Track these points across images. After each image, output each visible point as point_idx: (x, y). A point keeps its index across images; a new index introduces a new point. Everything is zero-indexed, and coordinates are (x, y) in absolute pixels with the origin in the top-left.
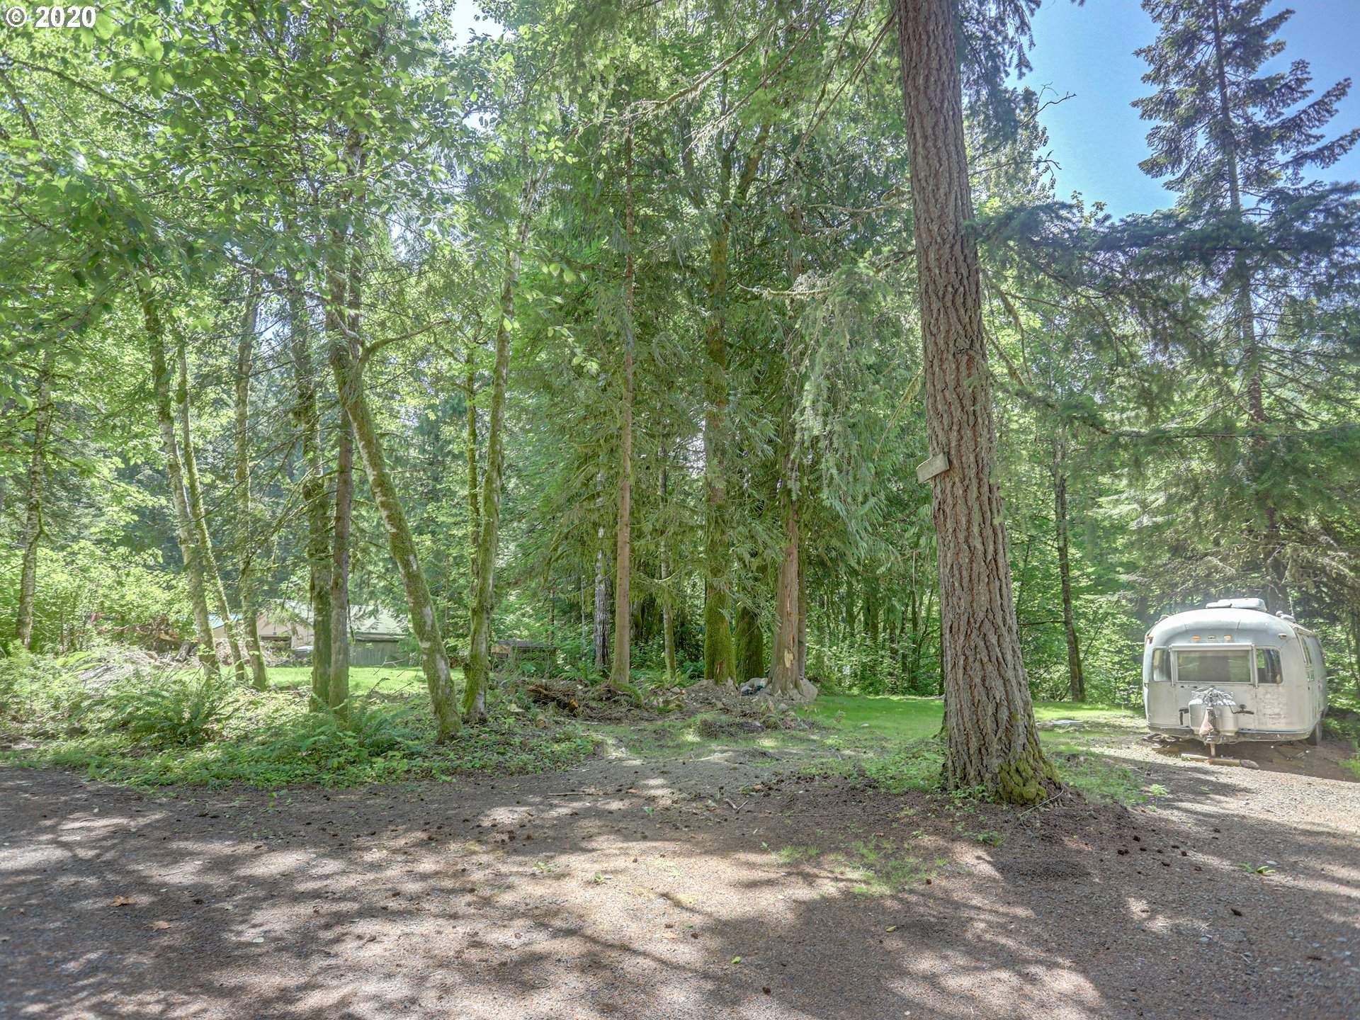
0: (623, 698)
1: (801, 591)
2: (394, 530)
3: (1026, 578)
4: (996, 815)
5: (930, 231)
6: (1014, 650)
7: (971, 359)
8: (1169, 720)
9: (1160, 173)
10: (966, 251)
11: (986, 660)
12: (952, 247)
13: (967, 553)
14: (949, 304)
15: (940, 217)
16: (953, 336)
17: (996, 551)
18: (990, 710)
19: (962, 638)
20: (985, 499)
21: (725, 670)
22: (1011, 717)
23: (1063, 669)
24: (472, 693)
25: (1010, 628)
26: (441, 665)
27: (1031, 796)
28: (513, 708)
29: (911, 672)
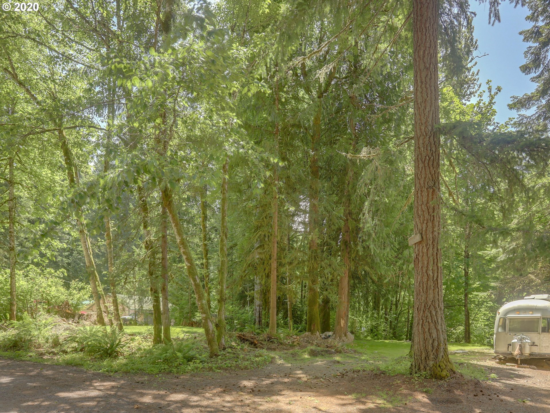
0: (275, 340)
1: (348, 291)
2: (189, 265)
4: (430, 383)
5: (421, 129)
6: (442, 318)
7: (434, 191)
8: (503, 349)
9: (529, 73)
10: (435, 139)
11: (430, 321)
12: (429, 138)
13: (426, 277)
14: (426, 165)
15: (425, 123)
16: (427, 180)
17: (437, 277)
18: (431, 342)
19: (422, 312)
20: (435, 253)
21: (316, 328)
22: (439, 345)
23: (462, 328)
24: (219, 337)
25: (441, 308)
26: (210, 324)
27: (444, 376)
28: (233, 344)
29: (394, 329)
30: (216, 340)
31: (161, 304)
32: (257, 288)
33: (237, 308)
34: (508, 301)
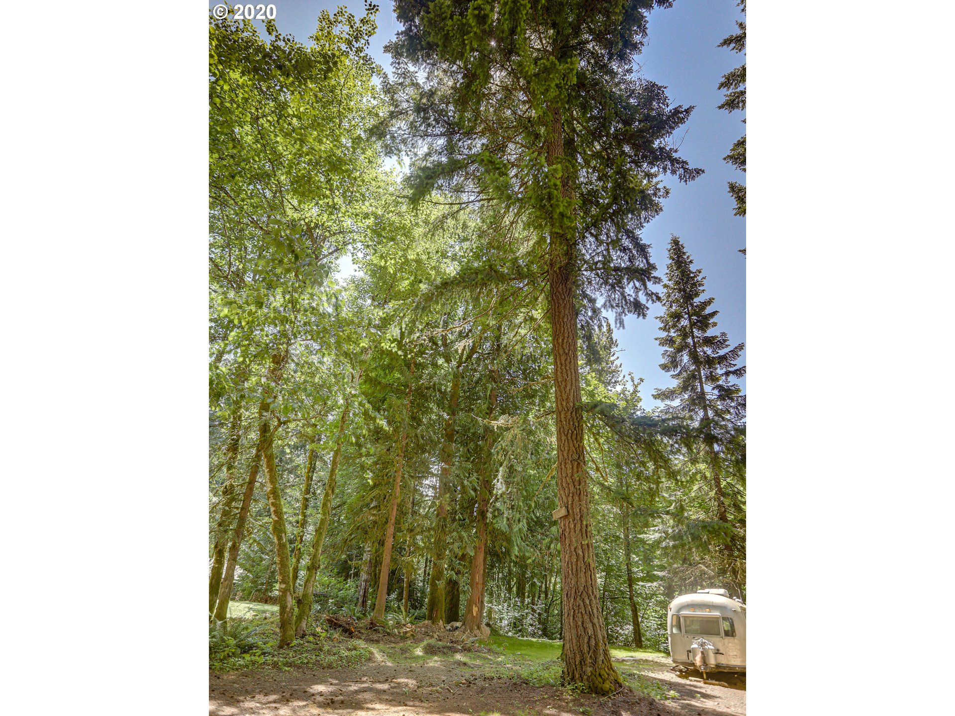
0: (380, 628)
1: (484, 571)
2: (276, 519)
3: (608, 570)
4: (589, 699)
5: (562, 405)
7: (579, 464)
8: (682, 657)
9: (668, 371)
10: (578, 415)
11: (584, 612)
12: (571, 413)
13: (575, 557)
14: (569, 438)
15: (567, 399)
16: (571, 453)
17: (589, 557)
18: (586, 640)
19: (572, 600)
20: (584, 530)
21: (439, 615)
22: (597, 644)
23: (631, 628)
24: (300, 618)
25: (595, 596)
26: (289, 598)
27: (607, 689)
28: (319, 630)
29: (543, 624)
30: (294, 622)
31: (226, 565)
32: (366, 557)
33: (333, 581)
34: (680, 594)
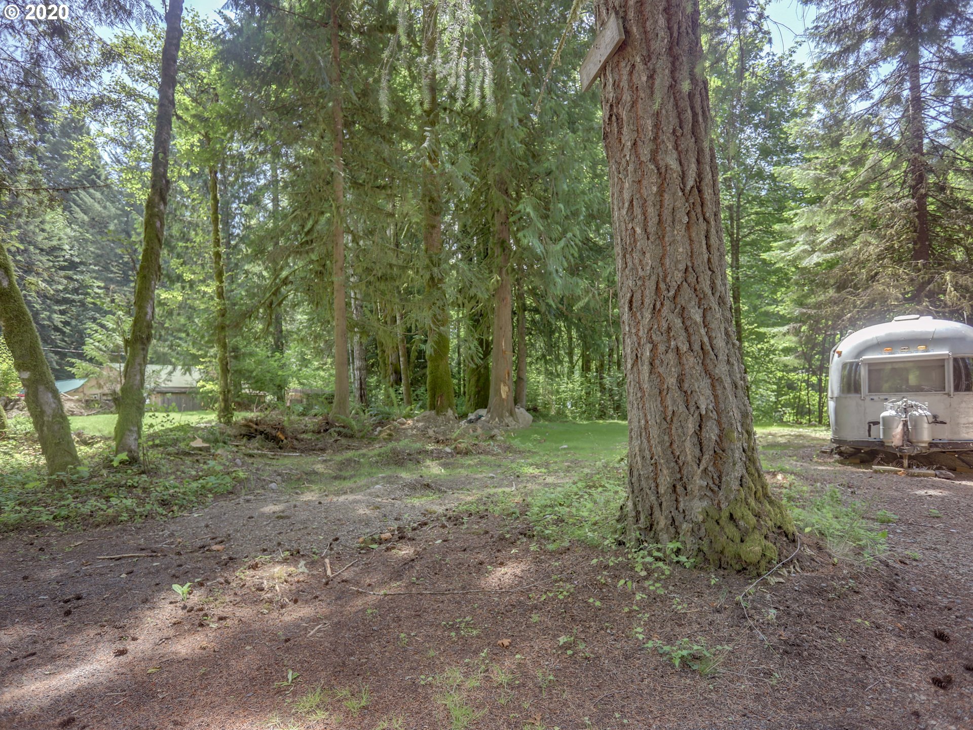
4: (700, 595)
6: (727, 334)
17: (700, 173)
18: (691, 427)
19: (648, 315)
21: (445, 402)
27: (754, 558)
